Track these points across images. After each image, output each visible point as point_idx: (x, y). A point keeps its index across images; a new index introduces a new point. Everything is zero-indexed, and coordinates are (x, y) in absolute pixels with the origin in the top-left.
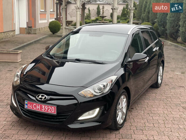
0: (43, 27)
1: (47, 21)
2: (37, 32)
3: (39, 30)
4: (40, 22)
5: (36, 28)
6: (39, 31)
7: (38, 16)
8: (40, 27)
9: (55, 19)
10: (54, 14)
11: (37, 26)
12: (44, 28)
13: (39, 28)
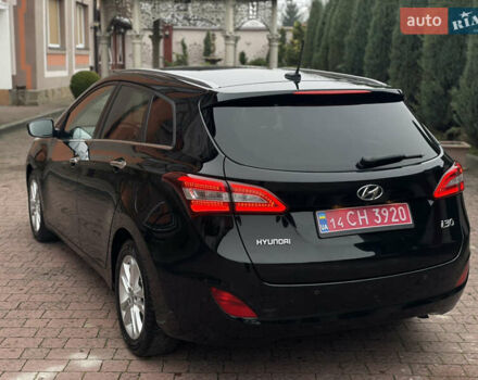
0: (55, 87)
1: (70, 72)
2: (40, 99)
3: (47, 96)
4: (48, 74)
5: (38, 90)
6: (46, 99)
7: (43, 60)
8: (49, 88)
9: (91, 68)
10: (88, 56)
11: (39, 85)
12: (60, 90)
13: (46, 91)
